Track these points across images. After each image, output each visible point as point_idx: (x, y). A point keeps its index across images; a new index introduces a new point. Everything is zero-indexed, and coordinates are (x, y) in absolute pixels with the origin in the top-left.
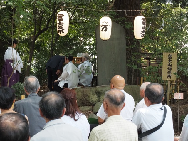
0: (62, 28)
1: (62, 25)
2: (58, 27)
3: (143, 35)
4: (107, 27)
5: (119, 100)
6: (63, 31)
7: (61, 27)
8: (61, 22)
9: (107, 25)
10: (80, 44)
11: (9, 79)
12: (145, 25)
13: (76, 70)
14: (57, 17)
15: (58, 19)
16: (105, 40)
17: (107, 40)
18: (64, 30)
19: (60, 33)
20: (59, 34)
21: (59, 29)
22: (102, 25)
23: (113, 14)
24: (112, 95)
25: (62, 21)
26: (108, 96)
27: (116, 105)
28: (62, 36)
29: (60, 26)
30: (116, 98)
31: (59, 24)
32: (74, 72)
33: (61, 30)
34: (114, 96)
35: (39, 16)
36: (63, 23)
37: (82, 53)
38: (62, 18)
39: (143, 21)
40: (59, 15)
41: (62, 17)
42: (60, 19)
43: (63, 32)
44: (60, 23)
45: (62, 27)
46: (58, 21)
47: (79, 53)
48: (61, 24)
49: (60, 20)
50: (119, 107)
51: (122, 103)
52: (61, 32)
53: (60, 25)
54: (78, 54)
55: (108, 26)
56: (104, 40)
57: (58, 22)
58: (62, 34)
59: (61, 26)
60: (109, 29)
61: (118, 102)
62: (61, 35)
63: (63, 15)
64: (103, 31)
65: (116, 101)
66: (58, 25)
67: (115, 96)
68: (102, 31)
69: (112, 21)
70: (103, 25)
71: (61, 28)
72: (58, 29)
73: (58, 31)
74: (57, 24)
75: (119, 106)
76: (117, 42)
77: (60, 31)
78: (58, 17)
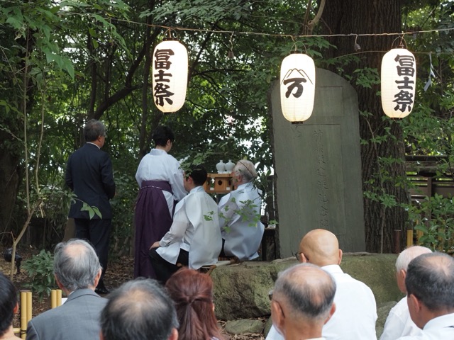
0: (168, 90)
1: (168, 81)
2: (157, 86)
3: (401, 106)
4: (302, 83)
5: (318, 300)
6: (170, 98)
7: (164, 87)
8: (166, 71)
9: (301, 77)
10: (225, 134)
11: (15, 244)
12: (407, 74)
13: (212, 213)
14: (154, 59)
15: (156, 63)
16: (297, 123)
17: (301, 122)
18: (172, 94)
19: (162, 104)
20: (159, 107)
21: (158, 92)
22: (286, 79)
23: (321, 47)
24: (296, 286)
25: (168, 67)
26: (287, 288)
27: (309, 315)
28: (166, 113)
29: (162, 85)
30: (309, 295)
31: (158, 78)
32: (207, 218)
33: (165, 96)
34: (302, 288)
35: (104, 55)
36: (170, 75)
37: (230, 161)
38: (169, 60)
39: (401, 63)
40: (158, 51)
41: (167, 58)
42: (161, 64)
43: (170, 102)
44: (161, 74)
45: (167, 87)
46: (156, 68)
47: (221, 161)
48: (165, 77)
49: (161, 67)
50: (319, 319)
51: (325, 309)
52: (165, 101)
53: (161, 79)
54: (220, 165)
55: (304, 80)
56: (293, 123)
57: (155, 72)
58: (166, 108)
59: (164, 83)
60: (309, 89)
61: (315, 305)
62: (164, 111)
63: (171, 53)
64: (291, 95)
65: (309, 303)
66: (156, 81)
67: (307, 287)
68: (288, 95)
69: (318, 66)
70: (290, 77)
71: (164, 91)
72: (154, 92)
73: (155, 98)
74: (154, 79)
75: (317, 318)
76: (332, 126)
77: (161, 97)
78: (157, 57)
